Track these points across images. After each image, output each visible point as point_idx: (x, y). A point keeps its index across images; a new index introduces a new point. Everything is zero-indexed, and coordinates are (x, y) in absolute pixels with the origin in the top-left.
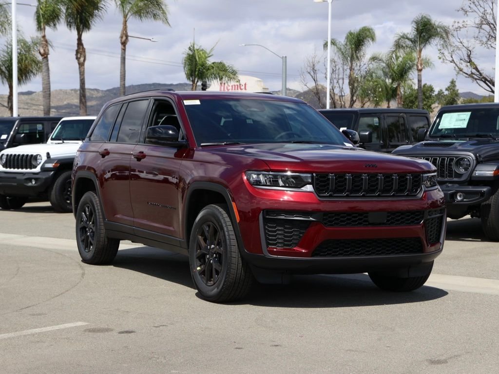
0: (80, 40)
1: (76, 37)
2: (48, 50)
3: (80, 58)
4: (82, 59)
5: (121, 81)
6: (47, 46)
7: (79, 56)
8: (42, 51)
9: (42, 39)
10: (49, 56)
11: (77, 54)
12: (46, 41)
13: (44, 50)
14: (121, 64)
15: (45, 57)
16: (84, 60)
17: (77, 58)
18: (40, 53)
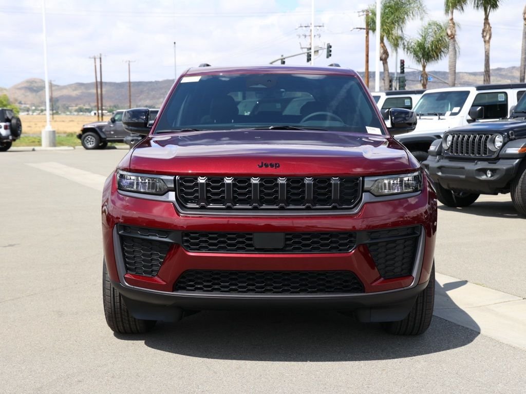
0: (486, 19)
1: (484, 17)
2: (455, 31)
3: (486, 36)
4: (487, 38)
5: (522, 55)
6: (454, 27)
7: (485, 34)
8: (449, 33)
9: (450, 22)
10: (455, 36)
11: (483, 34)
12: (454, 24)
13: (451, 32)
14: (523, 39)
15: (452, 38)
16: (490, 38)
17: (484, 37)
18: (447, 34)
